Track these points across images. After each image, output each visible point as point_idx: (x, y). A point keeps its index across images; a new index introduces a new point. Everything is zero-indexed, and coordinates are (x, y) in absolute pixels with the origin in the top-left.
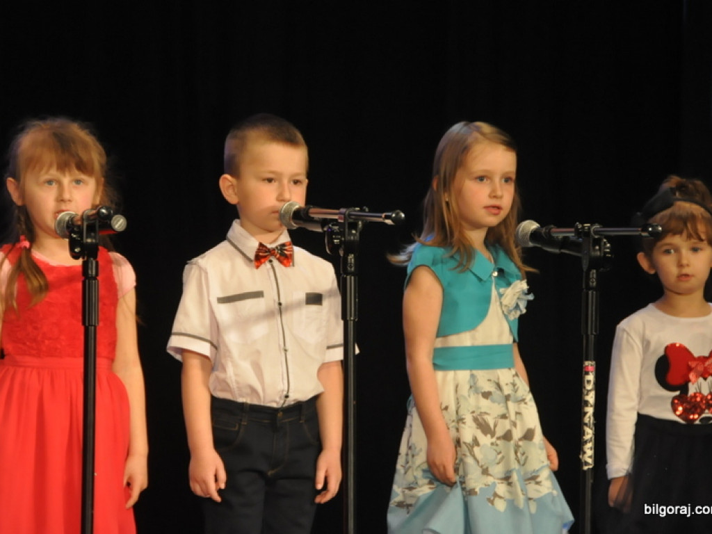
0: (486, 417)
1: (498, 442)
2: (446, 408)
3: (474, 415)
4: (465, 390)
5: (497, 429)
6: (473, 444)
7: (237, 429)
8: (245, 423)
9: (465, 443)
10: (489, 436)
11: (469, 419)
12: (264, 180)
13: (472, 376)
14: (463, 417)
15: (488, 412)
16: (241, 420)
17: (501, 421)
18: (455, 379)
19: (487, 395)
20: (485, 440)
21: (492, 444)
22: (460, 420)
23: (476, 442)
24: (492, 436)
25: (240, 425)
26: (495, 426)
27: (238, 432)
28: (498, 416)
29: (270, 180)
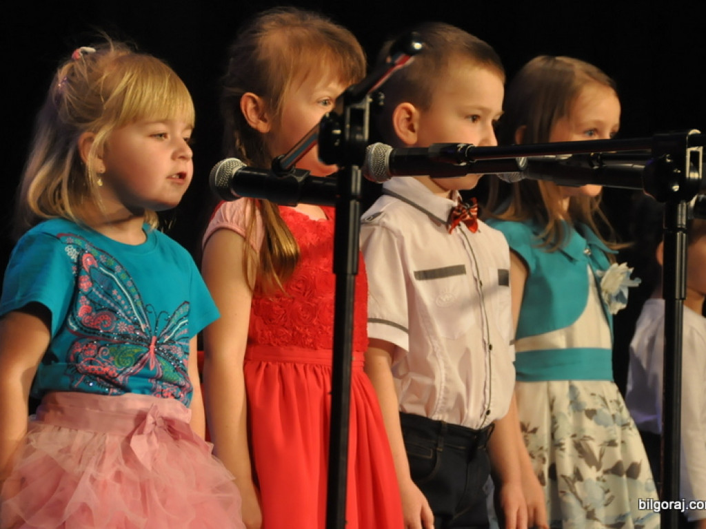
0: (590, 443)
1: (606, 477)
2: (534, 431)
3: (576, 439)
4: (564, 406)
5: (604, 460)
6: (574, 479)
7: (431, 457)
8: (441, 450)
9: (563, 476)
10: (594, 468)
11: (568, 444)
12: (467, 117)
13: (572, 388)
14: (562, 441)
15: (593, 436)
16: (436, 445)
17: (608, 449)
18: (549, 392)
19: (591, 414)
20: (590, 473)
21: (598, 479)
22: (556, 445)
23: (578, 475)
24: (598, 469)
25: (435, 451)
26: (601, 455)
27: (434, 461)
28: (605, 442)
29: (475, 118)
